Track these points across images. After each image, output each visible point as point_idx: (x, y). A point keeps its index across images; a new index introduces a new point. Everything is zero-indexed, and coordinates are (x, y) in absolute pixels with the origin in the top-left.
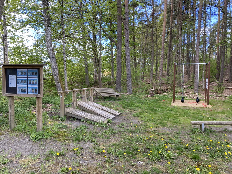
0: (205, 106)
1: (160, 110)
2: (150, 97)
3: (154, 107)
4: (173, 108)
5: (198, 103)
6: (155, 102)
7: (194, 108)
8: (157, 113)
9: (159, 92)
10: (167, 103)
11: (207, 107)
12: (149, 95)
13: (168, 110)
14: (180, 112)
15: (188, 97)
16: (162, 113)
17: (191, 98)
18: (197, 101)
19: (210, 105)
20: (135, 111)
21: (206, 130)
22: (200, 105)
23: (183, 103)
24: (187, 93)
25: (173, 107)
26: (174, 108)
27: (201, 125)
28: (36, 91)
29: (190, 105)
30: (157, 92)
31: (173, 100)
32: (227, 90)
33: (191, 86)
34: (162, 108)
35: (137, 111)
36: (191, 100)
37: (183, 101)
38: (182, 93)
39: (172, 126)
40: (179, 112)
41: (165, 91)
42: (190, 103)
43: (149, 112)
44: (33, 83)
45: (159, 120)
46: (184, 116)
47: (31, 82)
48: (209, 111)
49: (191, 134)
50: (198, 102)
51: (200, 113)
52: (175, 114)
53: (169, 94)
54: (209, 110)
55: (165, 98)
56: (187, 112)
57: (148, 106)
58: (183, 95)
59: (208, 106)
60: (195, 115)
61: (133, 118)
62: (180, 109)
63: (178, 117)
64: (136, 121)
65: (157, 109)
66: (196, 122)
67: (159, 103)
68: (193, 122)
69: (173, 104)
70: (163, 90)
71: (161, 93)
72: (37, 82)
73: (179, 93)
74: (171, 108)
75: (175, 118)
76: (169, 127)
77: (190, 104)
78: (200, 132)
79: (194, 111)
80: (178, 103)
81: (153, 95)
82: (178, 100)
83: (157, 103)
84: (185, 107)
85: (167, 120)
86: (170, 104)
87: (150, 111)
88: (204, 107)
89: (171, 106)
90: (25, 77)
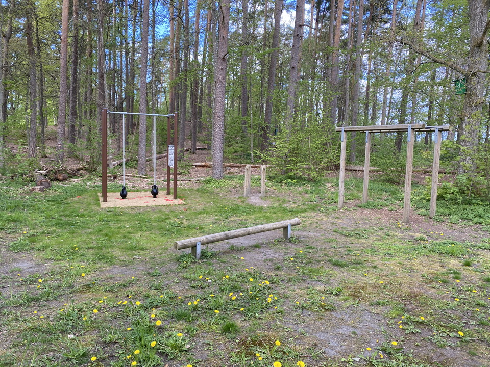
0: (171, 203)
1: (81, 222)
2: (42, 190)
3: (62, 216)
4: (108, 213)
6: (58, 203)
7: (152, 209)
8: (76, 231)
9: (61, 178)
10: (90, 204)
11: (177, 204)
12: (39, 187)
13: (99, 220)
14: (127, 221)
16: (89, 228)
17: (135, 187)
18: (153, 193)
19: (179, 200)
20: (13, 235)
22: (161, 201)
23: (125, 200)
24: (126, 178)
25: (108, 211)
26: (111, 213)
27: (194, 247)
29: (141, 203)
30: (54, 176)
31: (101, 194)
32: (193, 168)
34: (82, 216)
35: (17, 235)
36: (137, 191)
38: (114, 178)
39: (127, 258)
40: (125, 221)
41: (74, 175)
42: (140, 198)
43: (54, 231)
45: (90, 248)
48: (183, 212)
51: (170, 219)
52: (120, 228)
53: (85, 180)
54: (182, 209)
55: (81, 191)
56: (141, 219)
57: (44, 216)
59: (176, 202)
61: (16, 256)
62: (124, 214)
63: (129, 233)
64: (30, 264)
65: (73, 220)
66: (186, 241)
67: (70, 205)
68: (180, 243)
69: (104, 205)
70: (69, 171)
71: (64, 180)
73: (108, 177)
74: (105, 214)
75: (125, 237)
76: (124, 264)
77: (140, 200)
78: (195, 262)
79: (156, 215)
80: (114, 201)
81: (47, 185)
82: (113, 194)
83: (66, 206)
84: (133, 208)
85: (112, 247)
86: (99, 205)
87: (54, 228)
88: (170, 205)
89: (103, 209)
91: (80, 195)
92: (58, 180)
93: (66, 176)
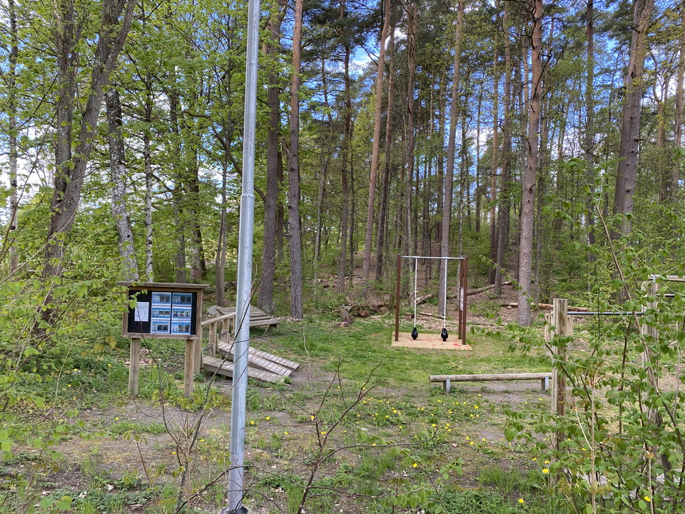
0: (457, 348)
1: (372, 357)
2: (346, 326)
3: (358, 350)
4: (396, 352)
5: (444, 340)
6: (357, 339)
7: (437, 352)
8: (367, 363)
9: (363, 314)
10: (383, 342)
11: (462, 349)
12: (343, 323)
13: (387, 357)
14: (409, 360)
15: (426, 326)
16: (377, 362)
17: (431, 328)
18: (442, 336)
19: (468, 345)
20: (324, 361)
21: (453, 390)
22: (449, 345)
24: (425, 317)
25: (396, 350)
26: (399, 351)
27: (445, 382)
28: (187, 328)
29: (429, 345)
30: (358, 313)
31: (394, 333)
33: (432, 297)
34: (374, 352)
35: (327, 361)
36: (431, 333)
37: (415, 337)
38: (413, 317)
39: (397, 385)
41: (375, 312)
42: (430, 340)
43: (351, 361)
44: (182, 316)
46: (418, 369)
47: (179, 314)
48: (464, 358)
49: (429, 396)
50: (445, 338)
51: (448, 362)
52: (401, 365)
53: (384, 317)
54: (465, 355)
55: (378, 329)
56: (423, 360)
57: (346, 349)
58: (416, 322)
59: (463, 347)
60: (438, 366)
62: (410, 353)
63: (407, 369)
65: (366, 354)
66: (437, 377)
67: (366, 341)
68: (432, 377)
69: (394, 344)
70: (371, 308)
71: (366, 316)
72: (190, 314)
73: (407, 315)
74: (392, 352)
75: (401, 371)
76: (393, 387)
77: (429, 342)
78: (444, 394)
79: (437, 358)
80: (405, 341)
81: (350, 321)
82: (405, 333)
83: (363, 342)
84: (419, 349)
85: (389, 376)
86: (390, 343)
88: (456, 350)
89: (393, 347)
90: (167, 306)
91: (377, 332)
92: (359, 316)
93: (368, 312)
